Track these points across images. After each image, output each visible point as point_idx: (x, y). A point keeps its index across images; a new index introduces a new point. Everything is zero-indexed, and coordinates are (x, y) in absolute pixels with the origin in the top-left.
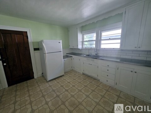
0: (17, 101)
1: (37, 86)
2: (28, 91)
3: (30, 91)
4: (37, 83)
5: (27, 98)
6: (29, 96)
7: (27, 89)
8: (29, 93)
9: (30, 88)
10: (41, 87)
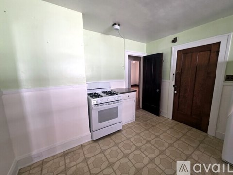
0: (159, 137)
1: (195, 145)
2: (178, 139)
3: (178, 142)
4: (202, 142)
5: (166, 145)
6: (171, 145)
7: (179, 137)
8: (174, 143)
9: (183, 139)
10: (197, 152)
